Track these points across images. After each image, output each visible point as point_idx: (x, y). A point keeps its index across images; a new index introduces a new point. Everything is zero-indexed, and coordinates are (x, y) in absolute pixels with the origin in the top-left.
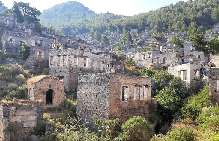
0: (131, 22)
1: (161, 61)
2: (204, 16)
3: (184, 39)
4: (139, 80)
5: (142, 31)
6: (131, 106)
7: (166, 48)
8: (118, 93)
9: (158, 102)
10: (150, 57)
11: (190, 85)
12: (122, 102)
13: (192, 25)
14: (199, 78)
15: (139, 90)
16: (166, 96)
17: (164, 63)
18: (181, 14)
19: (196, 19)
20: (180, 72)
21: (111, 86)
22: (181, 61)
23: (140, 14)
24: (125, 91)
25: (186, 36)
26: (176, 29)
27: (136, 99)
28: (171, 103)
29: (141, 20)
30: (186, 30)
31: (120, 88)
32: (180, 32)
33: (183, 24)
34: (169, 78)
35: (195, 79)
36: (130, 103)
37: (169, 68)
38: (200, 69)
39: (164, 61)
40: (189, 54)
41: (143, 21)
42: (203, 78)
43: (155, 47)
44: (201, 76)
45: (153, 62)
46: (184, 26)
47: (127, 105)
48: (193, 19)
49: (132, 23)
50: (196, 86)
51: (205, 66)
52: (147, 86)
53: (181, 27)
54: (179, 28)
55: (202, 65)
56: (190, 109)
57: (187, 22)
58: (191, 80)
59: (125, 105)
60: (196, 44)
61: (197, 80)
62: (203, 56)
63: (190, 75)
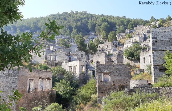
0: (24, 24)
1: (53, 58)
2: (83, 25)
3: (69, 41)
4: (43, 74)
5: (35, 33)
6: (35, 96)
7: (56, 48)
8: (25, 85)
9: (56, 92)
10: (44, 55)
11: (79, 77)
12: (28, 93)
13: (74, 31)
14: (85, 72)
15: (42, 83)
16: (63, 87)
17: (55, 60)
18: (66, 22)
19: (77, 27)
20: (71, 67)
21: (19, 79)
22: (68, 59)
23: (33, 18)
24: (31, 83)
25: (70, 39)
26: (62, 33)
27: (39, 90)
28: (67, 93)
29: (34, 23)
30: (70, 34)
31: (27, 81)
32: (65, 36)
33: (67, 30)
34: (63, 72)
35: (82, 73)
36: (34, 94)
37: (62, 64)
38: (85, 65)
39: (56, 58)
40: (75, 53)
41: (35, 24)
42: (88, 72)
43: (46, 46)
44: (87, 71)
45: (46, 59)
46: (68, 31)
47: (32, 96)
48: (75, 27)
49: (26, 25)
50: (83, 78)
51: (90, 63)
52: (48, 79)
53: (66, 32)
54: (64, 33)
55: (87, 62)
56: (82, 96)
57: (70, 28)
58: (80, 74)
59: (31, 96)
60: (79, 46)
61: (84, 74)
62: (85, 56)
63: (78, 70)
